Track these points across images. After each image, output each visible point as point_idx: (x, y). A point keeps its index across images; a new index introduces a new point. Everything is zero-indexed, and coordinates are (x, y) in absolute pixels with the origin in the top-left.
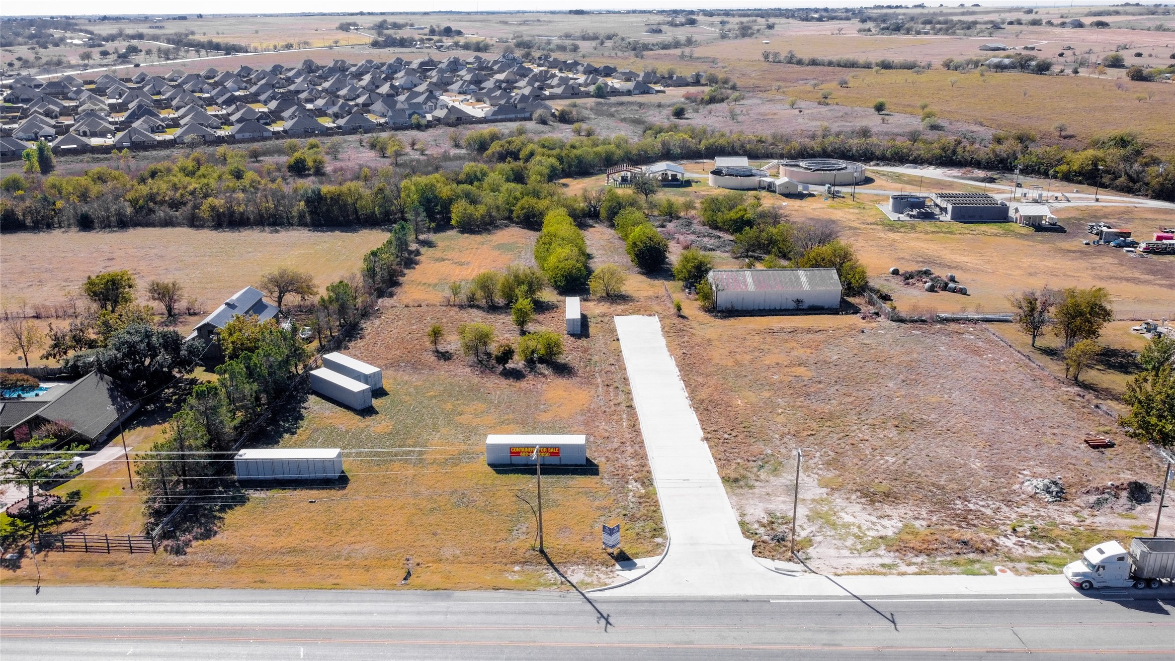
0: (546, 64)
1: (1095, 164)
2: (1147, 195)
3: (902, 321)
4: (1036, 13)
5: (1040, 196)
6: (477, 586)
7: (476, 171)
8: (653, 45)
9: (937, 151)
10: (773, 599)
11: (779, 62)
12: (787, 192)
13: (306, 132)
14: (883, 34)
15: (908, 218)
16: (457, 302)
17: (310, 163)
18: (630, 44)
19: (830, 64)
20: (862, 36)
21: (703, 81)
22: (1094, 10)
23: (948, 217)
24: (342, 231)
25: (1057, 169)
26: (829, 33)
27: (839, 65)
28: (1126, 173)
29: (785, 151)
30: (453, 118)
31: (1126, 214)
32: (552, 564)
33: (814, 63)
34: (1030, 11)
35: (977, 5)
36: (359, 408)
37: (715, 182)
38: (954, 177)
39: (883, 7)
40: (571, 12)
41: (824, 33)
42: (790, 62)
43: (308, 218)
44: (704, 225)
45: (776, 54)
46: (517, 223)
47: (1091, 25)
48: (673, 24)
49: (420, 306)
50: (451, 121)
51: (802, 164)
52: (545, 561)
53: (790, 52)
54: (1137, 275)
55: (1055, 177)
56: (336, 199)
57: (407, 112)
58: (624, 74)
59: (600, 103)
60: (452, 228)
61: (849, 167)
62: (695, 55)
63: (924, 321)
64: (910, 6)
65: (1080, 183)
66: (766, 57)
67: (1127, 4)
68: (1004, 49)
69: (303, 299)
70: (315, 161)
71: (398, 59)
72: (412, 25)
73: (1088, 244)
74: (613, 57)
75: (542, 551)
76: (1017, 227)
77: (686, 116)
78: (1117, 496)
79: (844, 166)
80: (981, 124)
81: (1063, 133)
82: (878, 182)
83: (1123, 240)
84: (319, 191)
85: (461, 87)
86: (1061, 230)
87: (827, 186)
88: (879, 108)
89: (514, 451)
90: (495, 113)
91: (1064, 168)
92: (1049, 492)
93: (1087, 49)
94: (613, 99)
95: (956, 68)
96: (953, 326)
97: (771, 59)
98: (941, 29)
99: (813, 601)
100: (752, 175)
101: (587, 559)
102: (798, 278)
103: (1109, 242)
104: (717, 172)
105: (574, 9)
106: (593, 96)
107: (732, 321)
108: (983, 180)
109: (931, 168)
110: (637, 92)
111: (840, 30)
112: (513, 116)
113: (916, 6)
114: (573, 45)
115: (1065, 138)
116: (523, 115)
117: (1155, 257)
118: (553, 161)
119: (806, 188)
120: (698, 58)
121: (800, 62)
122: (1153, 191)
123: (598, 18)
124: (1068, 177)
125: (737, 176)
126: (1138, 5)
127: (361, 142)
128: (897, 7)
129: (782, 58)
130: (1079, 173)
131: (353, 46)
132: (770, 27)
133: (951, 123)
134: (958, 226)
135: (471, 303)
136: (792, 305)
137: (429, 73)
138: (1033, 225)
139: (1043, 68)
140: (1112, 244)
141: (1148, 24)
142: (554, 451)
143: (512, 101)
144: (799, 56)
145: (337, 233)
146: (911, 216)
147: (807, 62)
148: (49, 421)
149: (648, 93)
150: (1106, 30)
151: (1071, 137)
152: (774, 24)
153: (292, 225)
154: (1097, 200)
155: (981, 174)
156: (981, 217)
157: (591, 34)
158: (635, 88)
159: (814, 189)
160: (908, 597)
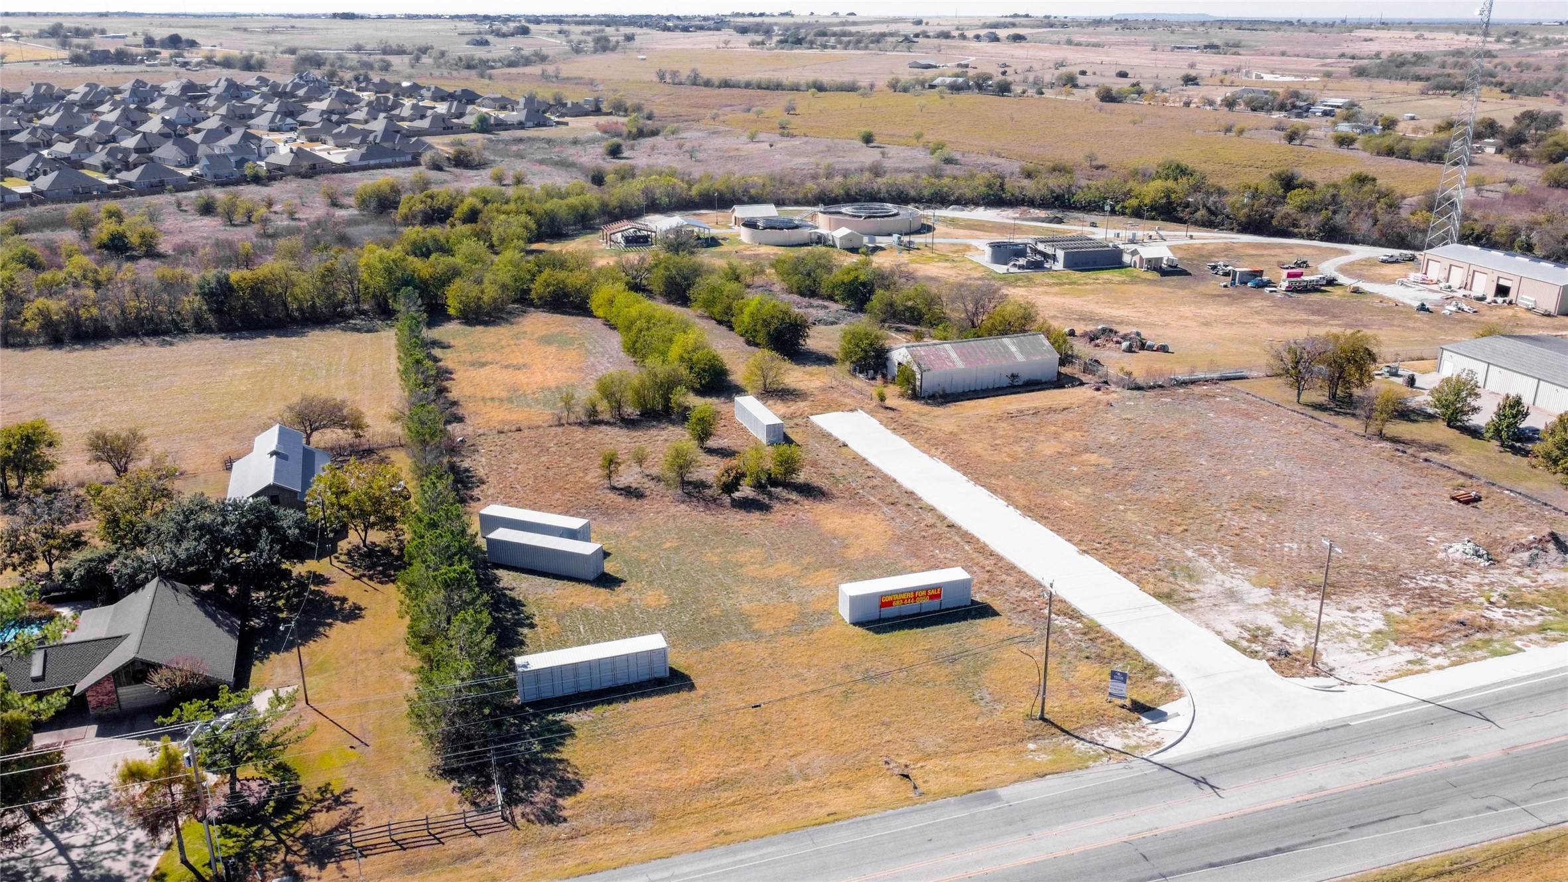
0: (371, 87)
1: (1168, 197)
2: (1232, 229)
3: (1139, 388)
4: (927, 24)
5: (1134, 235)
6: (1016, 777)
7: (424, 239)
8: (494, 61)
9: (983, 190)
10: (1352, 720)
11: (681, 84)
12: (850, 245)
13: (76, 192)
14: (782, 48)
15: (1016, 270)
16: (572, 418)
17: (134, 239)
18: (460, 59)
19: (748, 85)
20: (756, 50)
21: (605, 107)
22: (988, 21)
23: (1059, 266)
24: (279, 336)
25: (1126, 204)
26: (714, 47)
27: (759, 87)
28: (1204, 206)
29: (800, 196)
30: (306, 164)
31: (1227, 249)
32: (1068, 733)
33: (726, 84)
34: (919, 22)
35: (852, 14)
36: (592, 577)
37: (753, 238)
38: (1015, 219)
39: (743, 15)
40: (335, 16)
41: (706, 46)
42: (694, 84)
43: (211, 319)
44: (791, 293)
45: (674, 74)
46: (537, 307)
47: (1008, 37)
48: (499, 34)
49: (519, 430)
50: (303, 170)
51: (844, 210)
52: (1058, 732)
53: (693, 70)
54: (1305, 317)
55: (1123, 214)
56: (257, 289)
57: (233, 159)
58: (495, 100)
59: (490, 141)
60: (449, 318)
61: (901, 212)
62: (563, 74)
63: (1161, 386)
64: (776, 14)
65: (1153, 218)
66: (662, 77)
67: (1016, 16)
68: (935, 67)
69: (358, 436)
70: (143, 236)
71: (137, 81)
72: (103, 32)
73: (1225, 286)
74: (447, 78)
75: (1042, 718)
76: (1140, 272)
77: (624, 155)
78: (1544, 550)
79: (895, 211)
80: (999, 156)
81: (1094, 163)
82: (940, 228)
83: (1256, 280)
84: (227, 278)
85: (273, 120)
86: (1183, 273)
87: (896, 236)
88: (868, 139)
89: (885, 601)
90: (363, 157)
91: (1134, 202)
92: (1479, 556)
93: (1027, 67)
94: (505, 135)
95: (905, 90)
96: (1197, 390)
97: (668, 80)
98: (849, 42)
99: (1389, 715)
100: (797, 227)
101: (1102, 719)
102: (1005, 346)
103: (1246, 283)
104: (751, 224)
105: (340, 11)
106: (474, 131)
107: (953, 408)
108: (1051, 221)
109: (981, 209)
110: (531, 124)
111: (727, 43)
112: (389, 160)
113: (782, 14)
114: (382, 60)
115: (1098, 168)
116: (403, 159)
117: (1302, 297)
118: (523, 218)
119: (873, 241)
120: (568, 79)
121: (708, 84)
122: (1239, 224)
123: (380, 23)
124: (1137, 213)
125: (782, 229)
126: (1027, 16)
127: (179, 205)
128: (761, 15)
129: (683, 78)
130: (1153, 208)
131: (36, 63)
132: (630, 38)
133: (963, 155)
134: (1076, 276)
135: (593, 420)
136: (1006, 382)
137: (202, 102)
138: (1155, 269)
139: (1004, 89)
140: (1249, 284)
141: (1055, 38)
142: (934, 592)
143: (371, 138)
144: (705, 74)
145: (272, 339)
146: (1021, 267)
147: (717, 83)
148: (160, 666)
149: (545, 125)
150: (1023, 44)
151: (1103, 167)
152: (633, 35)
153: (185, 332)
154: (1191, 237)
155: (1042, 213)
156: (1095, 263)
157: (394, 47)
158: (528, 117)
159: (882, 241)
160: (1472, 690)
